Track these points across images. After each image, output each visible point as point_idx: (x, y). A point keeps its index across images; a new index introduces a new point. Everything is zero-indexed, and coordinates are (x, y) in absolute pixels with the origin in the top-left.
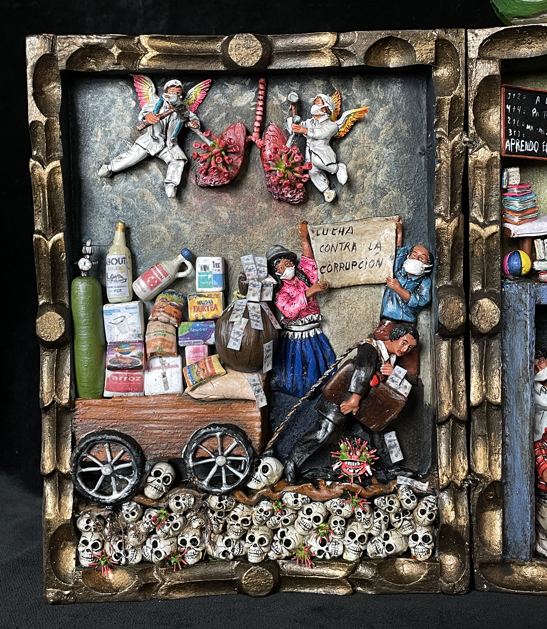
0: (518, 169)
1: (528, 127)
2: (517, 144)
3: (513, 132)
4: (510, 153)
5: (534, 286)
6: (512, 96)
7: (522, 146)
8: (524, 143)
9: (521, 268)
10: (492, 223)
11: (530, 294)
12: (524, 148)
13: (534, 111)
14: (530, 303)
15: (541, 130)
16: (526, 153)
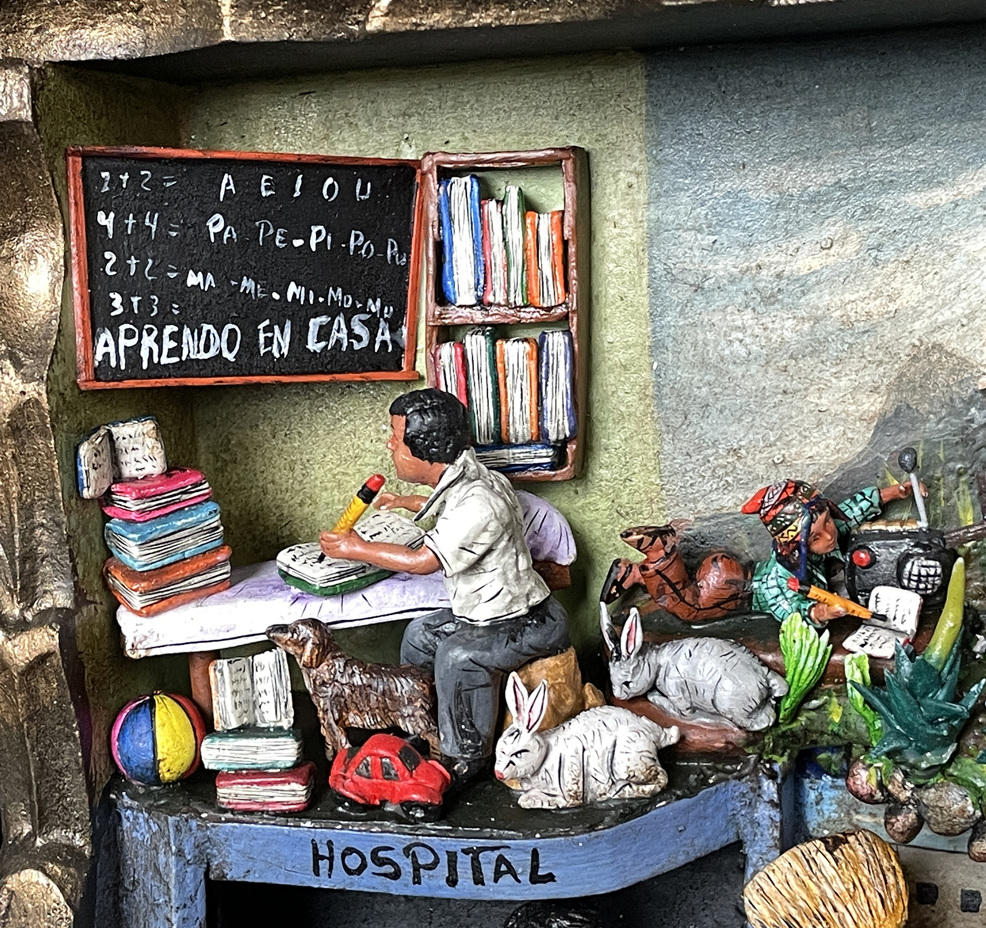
0: (149, 426)
1: (193, 279)
2: (148, 341)
3: (127, 304)
4: (117, 374)
5: (194, 823)
6: (115, 181)
7: (168, 344)
8: (176, 337)
9: (156, 762)
10: (43, 618)
11: (180, 853)
12: (175, 352)
13: (216, 225)
14: (181, 882)
15: (248, 284)
16: (188, 367)
